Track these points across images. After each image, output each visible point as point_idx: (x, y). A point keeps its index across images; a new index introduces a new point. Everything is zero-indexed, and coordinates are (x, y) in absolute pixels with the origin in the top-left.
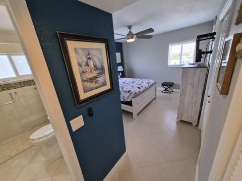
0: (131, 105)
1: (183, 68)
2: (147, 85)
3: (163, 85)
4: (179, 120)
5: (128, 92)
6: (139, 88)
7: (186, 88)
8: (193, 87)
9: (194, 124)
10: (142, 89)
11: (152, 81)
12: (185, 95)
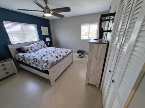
0: (48, 74)
1: (89, 43)
2: (65, 54)
3: (78, 52)
4: (87, 83)
5: (46, 62)
6: (57, 57)
7: (91, 60)
8: (97, 59)
9: (97, 86)
10: (60, 58)
11: (69, 50)
12: (91, 65)
